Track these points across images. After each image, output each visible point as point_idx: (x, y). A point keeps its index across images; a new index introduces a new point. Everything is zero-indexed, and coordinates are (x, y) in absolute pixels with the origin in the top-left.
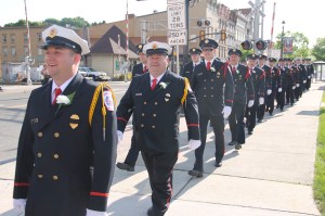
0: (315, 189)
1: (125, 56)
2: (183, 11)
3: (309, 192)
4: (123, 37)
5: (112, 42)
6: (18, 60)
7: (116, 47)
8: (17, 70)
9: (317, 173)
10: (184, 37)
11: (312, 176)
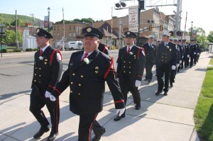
0: (195, 111)
1: (110, 37)
2: (137, 15)
3: (192, 112)
4: (110, 27)
5: (104, 30)
6: (59, 38)
7: (106, 33)
8: (58, 43)
9: (198, 103)
10: (137, 28)
11: (196, 104)
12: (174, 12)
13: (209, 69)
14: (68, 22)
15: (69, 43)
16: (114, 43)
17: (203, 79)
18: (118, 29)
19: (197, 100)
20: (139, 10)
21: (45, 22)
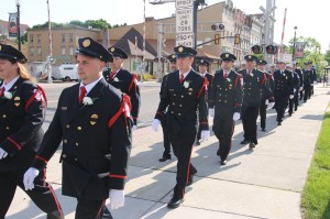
0: (303, 196)
1: (142, 57)
2: (191, 15)
3: (296, 199)
5: (130, 43)
6: (41, 59)
7: (134, 49)
8: (40, 68)
9: (309, 180)
10: (191, 40)
11: (304, 182)
12: (261, 8)
13: (328, 116)
14: (58, 27)
15: (61, 68)
16: (149, 69)
17: (316, 135)
18: (156, 41)
19: (305, 175)
20: (196, 5)
21: (12, 24)
